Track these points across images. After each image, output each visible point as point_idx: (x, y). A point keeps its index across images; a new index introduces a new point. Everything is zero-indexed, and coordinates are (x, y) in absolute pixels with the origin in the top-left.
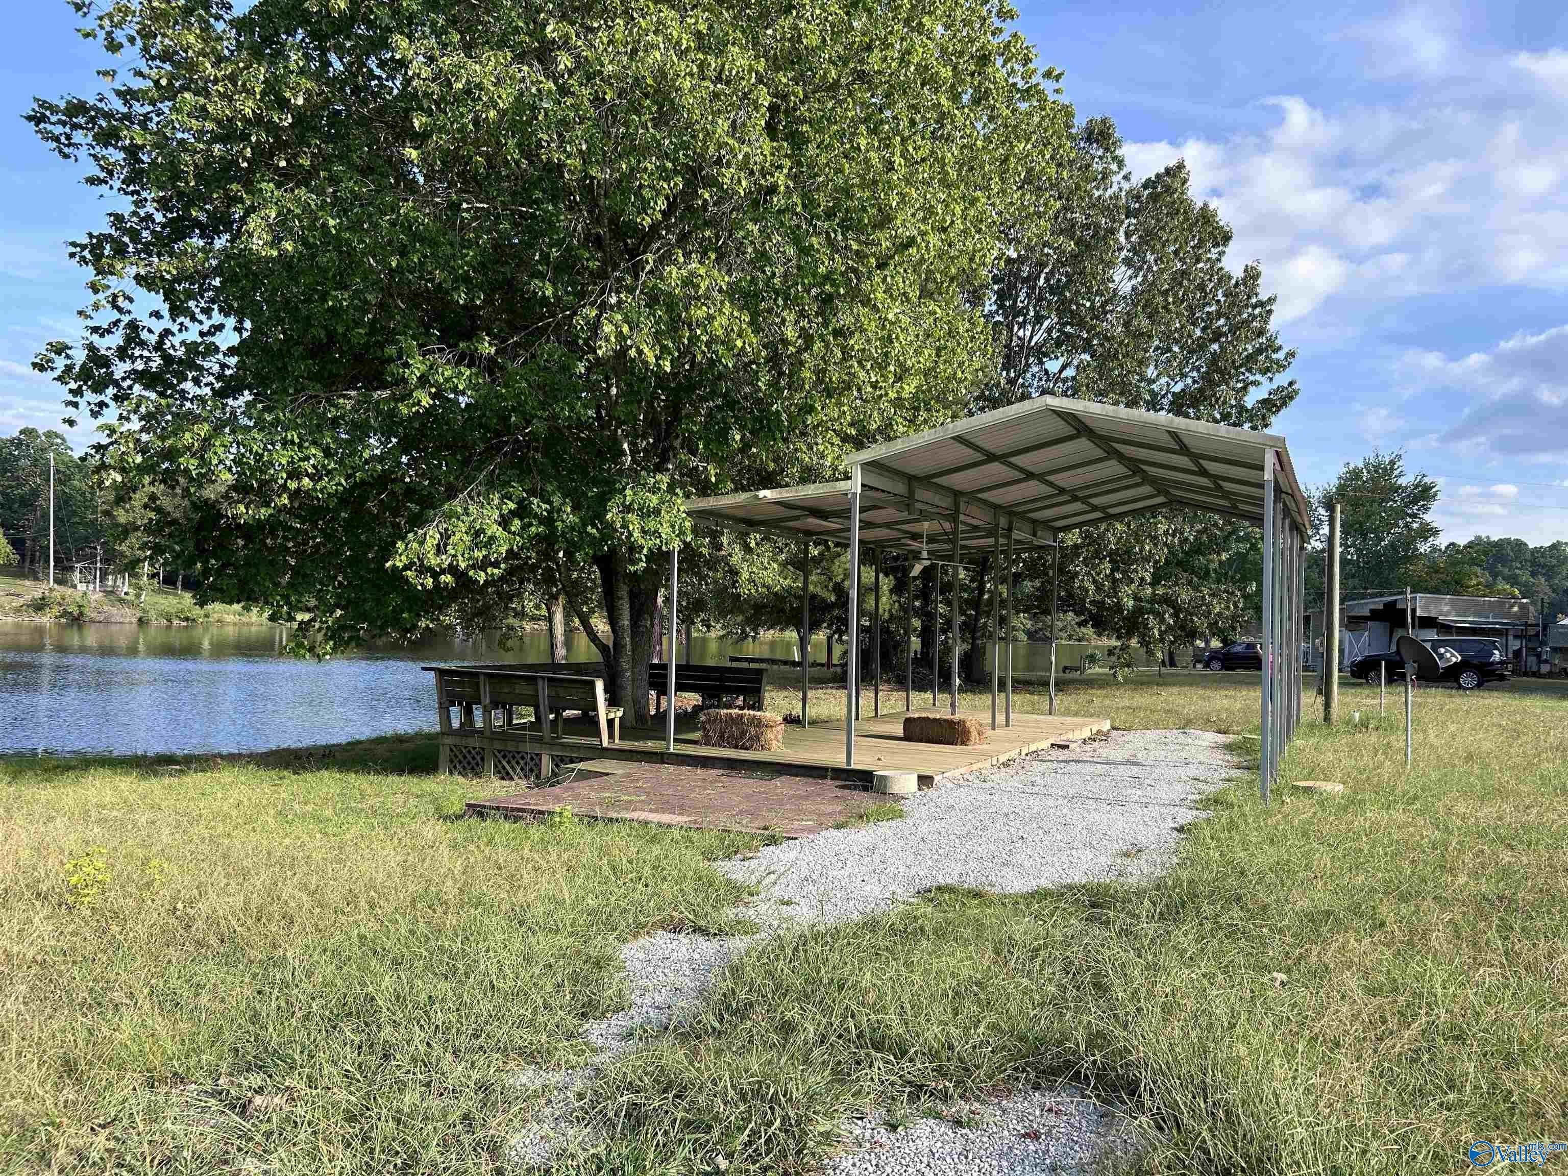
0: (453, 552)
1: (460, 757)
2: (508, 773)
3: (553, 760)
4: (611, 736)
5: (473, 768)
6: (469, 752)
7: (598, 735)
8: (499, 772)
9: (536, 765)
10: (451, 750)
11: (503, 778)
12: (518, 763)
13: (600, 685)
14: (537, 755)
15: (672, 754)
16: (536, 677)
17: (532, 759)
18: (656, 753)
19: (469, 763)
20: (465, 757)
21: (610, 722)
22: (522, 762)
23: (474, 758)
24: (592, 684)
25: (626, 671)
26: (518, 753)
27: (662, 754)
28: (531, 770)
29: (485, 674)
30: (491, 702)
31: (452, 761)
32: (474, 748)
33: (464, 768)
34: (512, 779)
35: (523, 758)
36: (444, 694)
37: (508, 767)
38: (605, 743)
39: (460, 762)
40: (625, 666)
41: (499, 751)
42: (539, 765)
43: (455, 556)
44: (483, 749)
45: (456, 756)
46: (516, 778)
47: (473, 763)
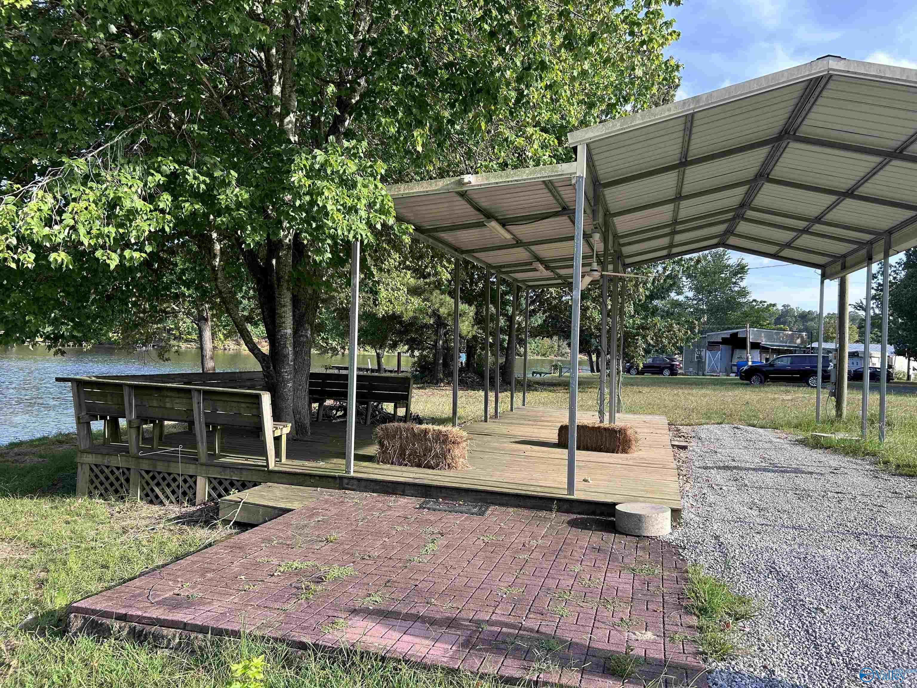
0: (72, 223)
1: (102, 477)
2: (157, 497)
3: (210, 482)
4: (278, 454)
5: (116, 491)
6: (112, 472)
7: (264, 452)
8: (147, 495)
9: (190, 487)
10: (91, 469)
11: (151, 502)
12: (169, 485)
13: (266, 399)
14: (191, 477)
15: (353, 478)
16: (189, 391)
17: (185, 481)
18: (334, 478)
19: (112, 484)
20: (107, 478)
21: (277, 440)
22: (174, 485)
23: (117, 479)
24: (258, 397)
25: (288, 382)
26: (169, 474)
27: (341, 478)
28: (184, 494)
29: (130, 386)
30: (138, 417)
31: (92, 482)
32: (118, 468)
33: (106, 490)
34: (161, 503)
35: (174, 480)
36: (84, 407)
37: (157, 490)
38: (272, 466)
39: (102, 484)
40: (287, 377)
41: (148, 472)
42: (193, 488)
43: (73, 228)
44: (128, 469)
45: (97, 476)
46: (167, 502)
47: (117, 484)
